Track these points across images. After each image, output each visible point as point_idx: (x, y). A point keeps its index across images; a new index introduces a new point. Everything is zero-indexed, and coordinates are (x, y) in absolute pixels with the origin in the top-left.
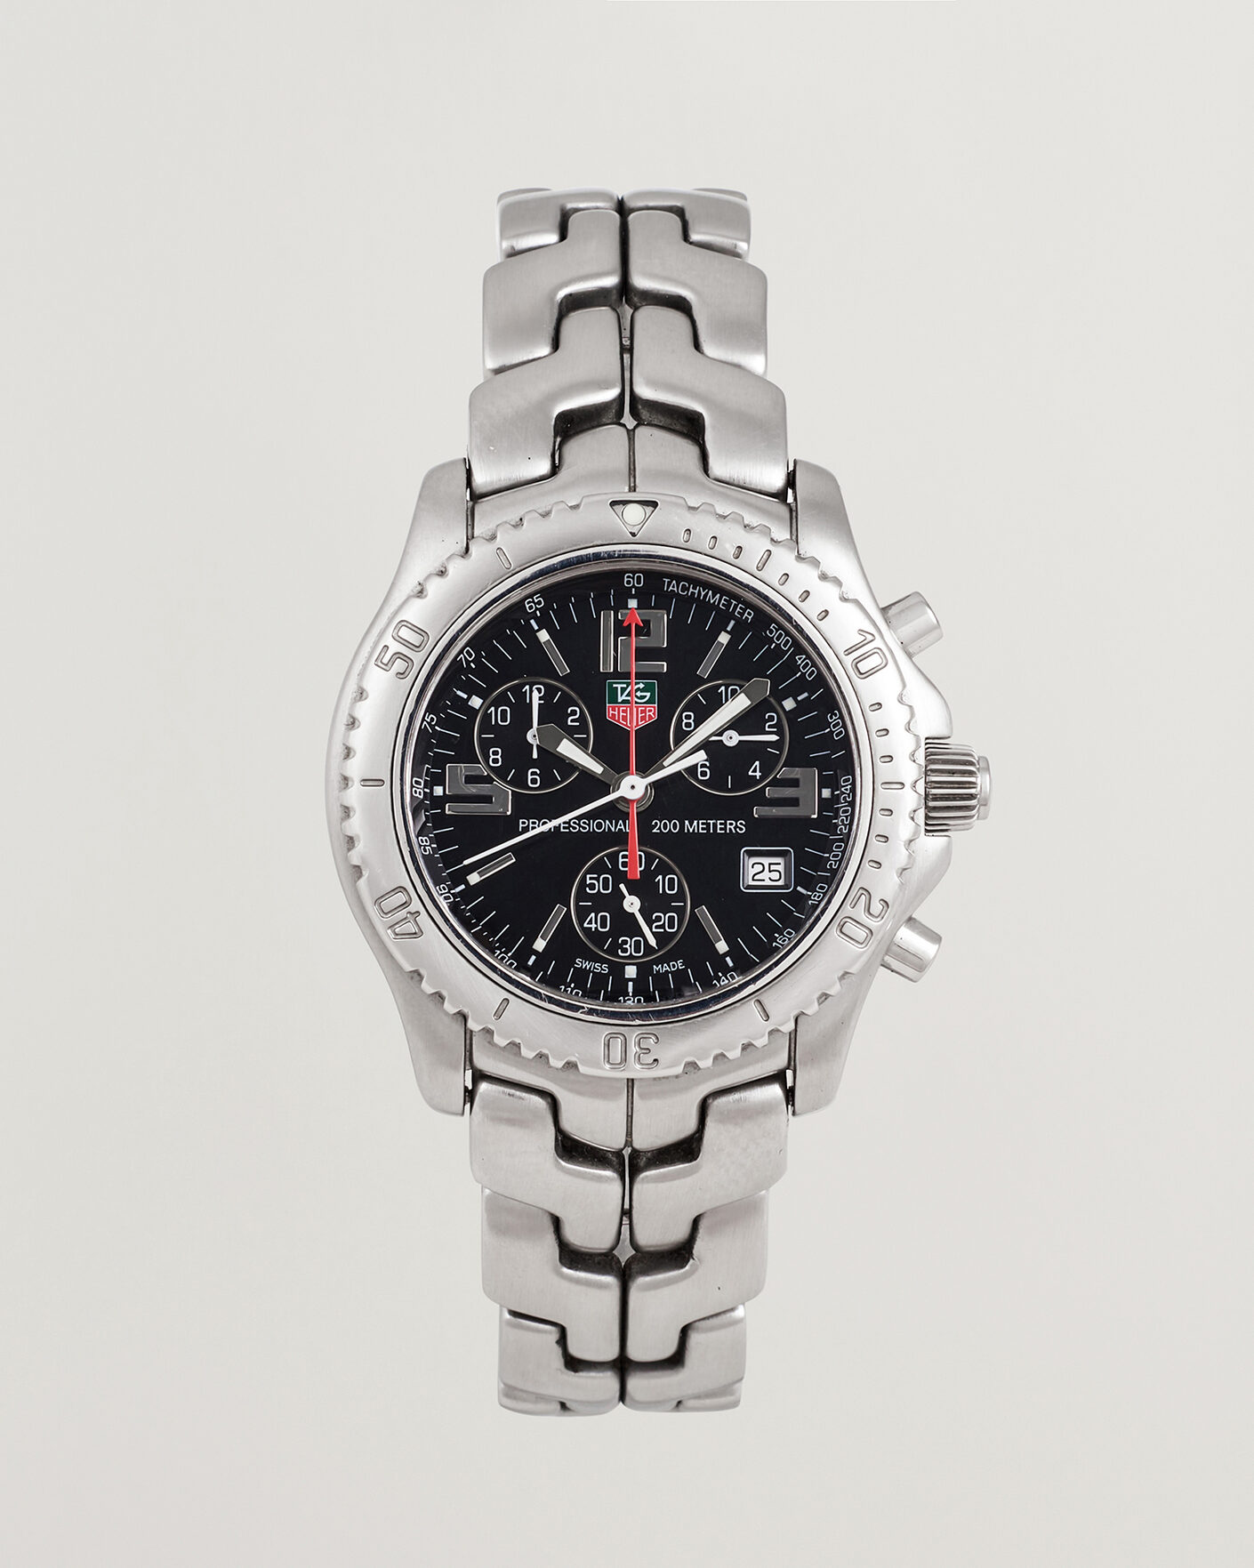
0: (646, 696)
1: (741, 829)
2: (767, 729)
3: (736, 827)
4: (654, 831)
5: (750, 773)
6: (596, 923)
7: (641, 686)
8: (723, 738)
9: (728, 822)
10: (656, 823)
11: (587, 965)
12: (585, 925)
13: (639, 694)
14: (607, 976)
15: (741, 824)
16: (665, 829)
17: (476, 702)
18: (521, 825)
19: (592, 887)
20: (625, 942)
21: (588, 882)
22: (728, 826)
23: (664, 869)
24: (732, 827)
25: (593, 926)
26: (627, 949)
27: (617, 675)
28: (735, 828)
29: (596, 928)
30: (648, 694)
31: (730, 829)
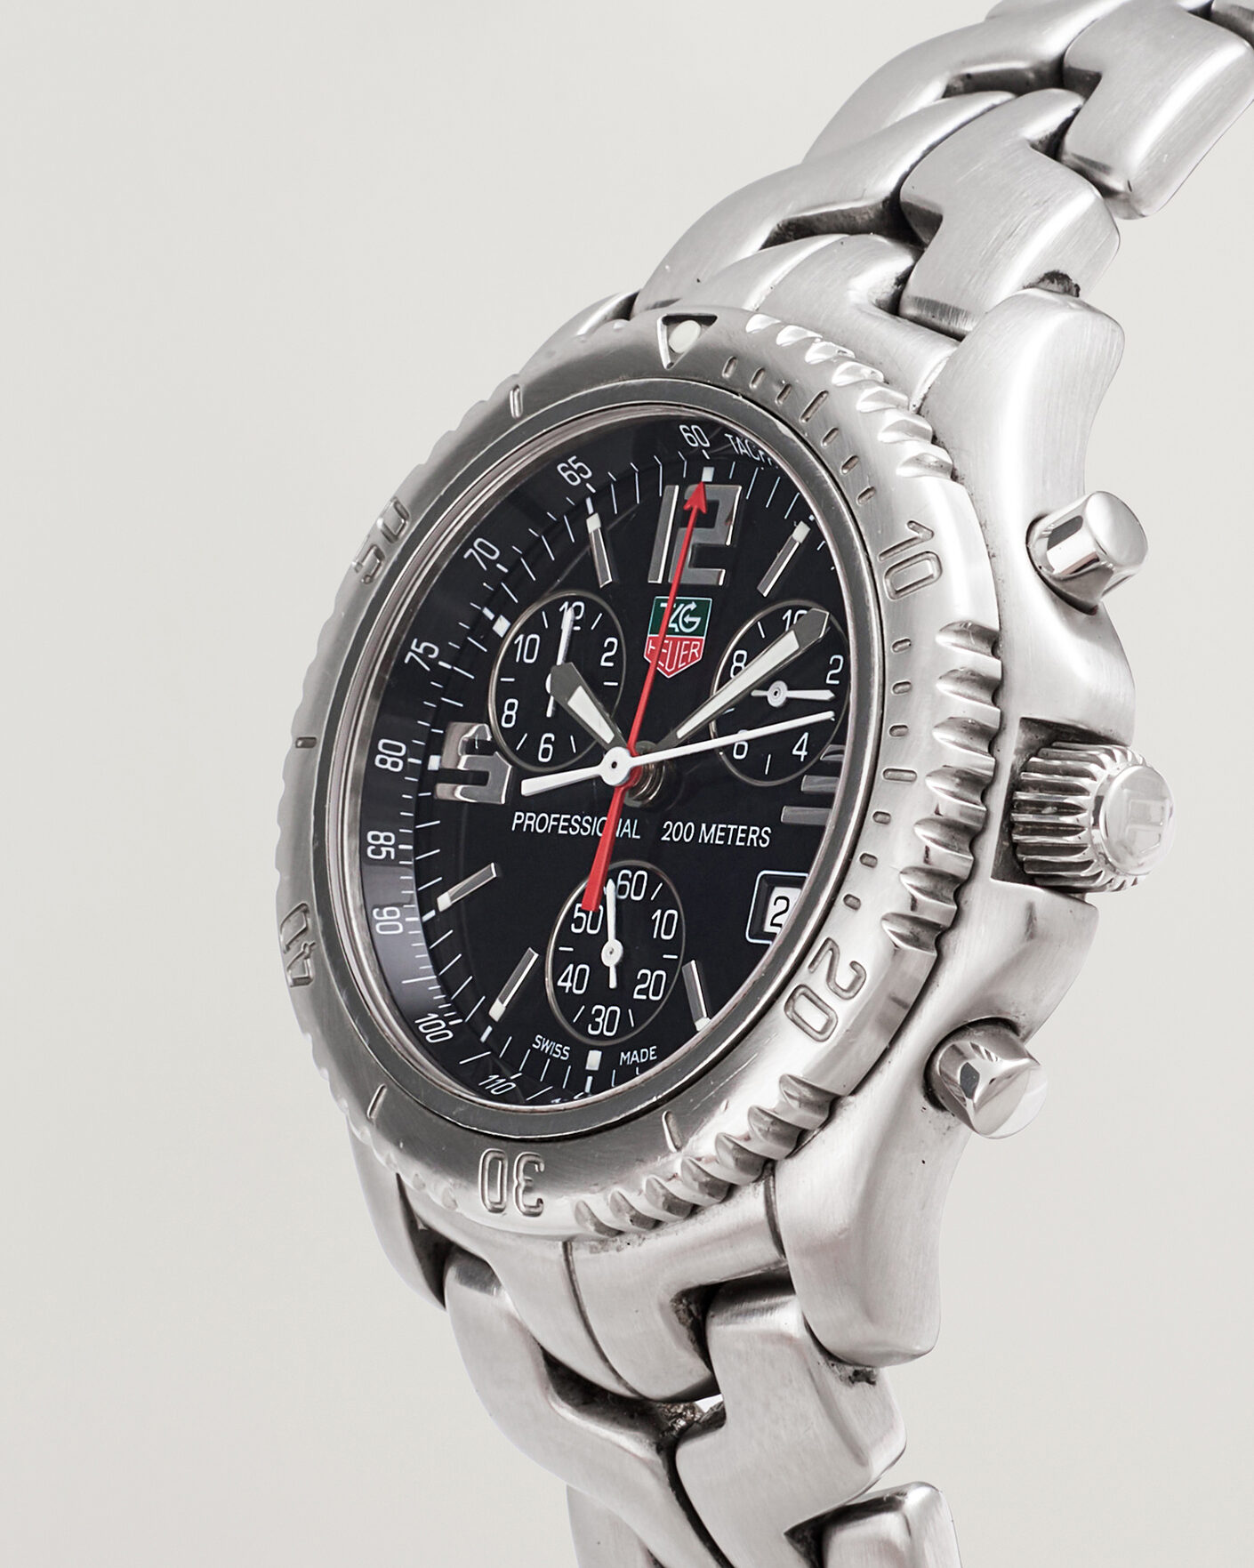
0: (695, 623)
1: (764, 842)
2: (828, 681)
3: (760, 837)
4: (664, 838)
5: (795, 752)
6: (572, 981)
7: (693, 606)
8: (769, 694)
9: (752, 828)
10: (668, 826)
11: (546, 1046)
12: (560, 983)
13: (687, 619)
14: (566, 1063)
15: (766, 832)
16: (677, 836)
17: (501, 626)
18: (516, 821)
19: (578, 922)
20: (599, 1013)
21: (577, 914)
22: (751, 836)
23: (665, 902)
24: (754, 837)
25: (568, 984)
26: (599, 1023)
27: (664, 588)
28: (758, 839)
29: (571, 988)
30: (697, 620)
31: (752, 839)
